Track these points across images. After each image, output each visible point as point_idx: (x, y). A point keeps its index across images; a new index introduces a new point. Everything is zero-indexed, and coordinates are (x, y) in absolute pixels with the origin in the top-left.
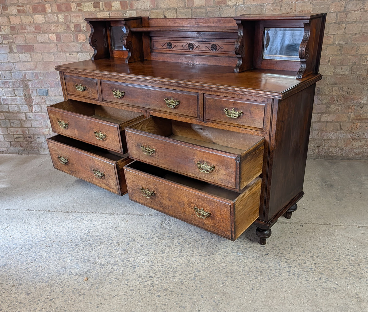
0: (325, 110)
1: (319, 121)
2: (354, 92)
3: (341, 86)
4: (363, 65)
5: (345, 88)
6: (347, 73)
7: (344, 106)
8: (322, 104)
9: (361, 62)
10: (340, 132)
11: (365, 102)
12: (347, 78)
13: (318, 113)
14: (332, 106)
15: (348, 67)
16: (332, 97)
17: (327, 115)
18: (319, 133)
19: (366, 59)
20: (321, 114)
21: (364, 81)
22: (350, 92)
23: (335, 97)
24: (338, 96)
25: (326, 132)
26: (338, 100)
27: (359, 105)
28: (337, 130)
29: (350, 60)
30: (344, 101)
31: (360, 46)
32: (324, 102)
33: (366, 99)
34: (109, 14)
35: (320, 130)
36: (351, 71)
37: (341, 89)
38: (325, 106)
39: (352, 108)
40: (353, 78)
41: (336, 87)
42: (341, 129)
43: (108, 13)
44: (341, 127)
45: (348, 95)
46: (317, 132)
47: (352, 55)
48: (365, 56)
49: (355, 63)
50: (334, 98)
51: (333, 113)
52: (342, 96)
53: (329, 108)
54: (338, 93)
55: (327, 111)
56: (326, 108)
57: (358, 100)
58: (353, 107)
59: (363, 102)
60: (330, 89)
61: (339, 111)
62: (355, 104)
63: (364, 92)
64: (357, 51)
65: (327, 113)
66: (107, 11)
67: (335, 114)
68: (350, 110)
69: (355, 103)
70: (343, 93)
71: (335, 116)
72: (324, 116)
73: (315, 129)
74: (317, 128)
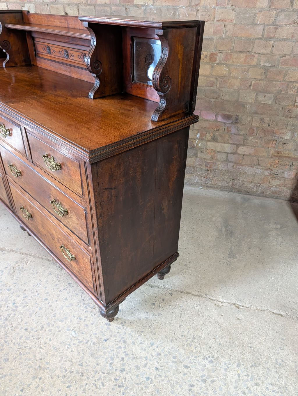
0: (242, 142)
1: (235, 153)
2: (277, 125)
3: (262, 116)
4: (290, 94)
5: (267, 119)
6: (270, 102)
7: (264, 140)
8: (239, 135)
9: (288, 91)
10: (257, 167)
11: (288, 138)
12: (270, 108)
13: (235, 144)
14: (250, 138)
15: (273, 95)
16: (251, 128)
17: (244, 148)
18: (234, 165)
19: (295, 88)
20: (238, 145)
21: (290, 114)
22: (272, 125)
23: (255, 128)
24: (258, 128)
25: (241, 166)
26: (258, 133)
27: (281, 141)
28: (254, 165)
29: (275, 87)
30: (265, 134)
31: (289, 71)
32: (242, 133)
33: (290, 134)
34: (7, 6)
35: (235, 163)
36: (276, 100)
37: (262, 120)
38: (243, 137)
39: (272, 144)
40: (277, 109)
41: (256, 117)
42: (259, 164)
43: (5, 4)
44: (258, 162)
45: (270, 128)
46: (232, 164)
47: (278, 81)
48: (294, 85)
49: (281, 91)
50: (253, 130)
51: (251, 146)
52: (263, 129)
53: (247, 139)
54: (258, 125)
55: (245, 142)
56: (244, 140)
57: (281, 135)
58: (274, 142)
59: (285, 137)
60: (249, 119)
61: (258, 145)
62: (277, 139)
63: (288, 126)
64: (284, 77)
65: (245, 145)
66: (4, 2)
67: (253, 147)
68: (270, 145)
69: (277, 137)
70: (264, 125)
71: (253, 150)
72: (241, 148)
73: (230, 160)
74: (233, 160)
